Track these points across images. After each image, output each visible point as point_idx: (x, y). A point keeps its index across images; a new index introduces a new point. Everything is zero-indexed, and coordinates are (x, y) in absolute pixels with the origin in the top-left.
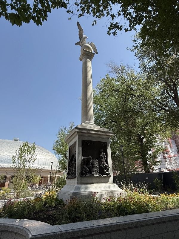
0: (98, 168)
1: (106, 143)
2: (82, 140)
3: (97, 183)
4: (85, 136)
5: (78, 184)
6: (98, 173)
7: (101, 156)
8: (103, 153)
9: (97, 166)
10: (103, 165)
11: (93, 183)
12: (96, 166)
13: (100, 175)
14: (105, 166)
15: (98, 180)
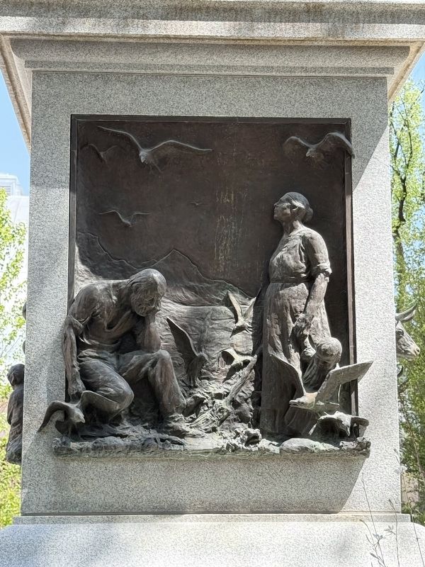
0: (245, 371)
1: (344, 126)
2: (74, 118)
3: (224, 509)
4: (105, 77)
5: (29, 512)
6: (242, 418)
7: (282, 263)
8: (302, 230)
9: (238, 359)
10: (300, 348)
11: (175, 510)
12: (228, 358)
13: (252, 440)
14: (311, 352)
15: (231, 481)
